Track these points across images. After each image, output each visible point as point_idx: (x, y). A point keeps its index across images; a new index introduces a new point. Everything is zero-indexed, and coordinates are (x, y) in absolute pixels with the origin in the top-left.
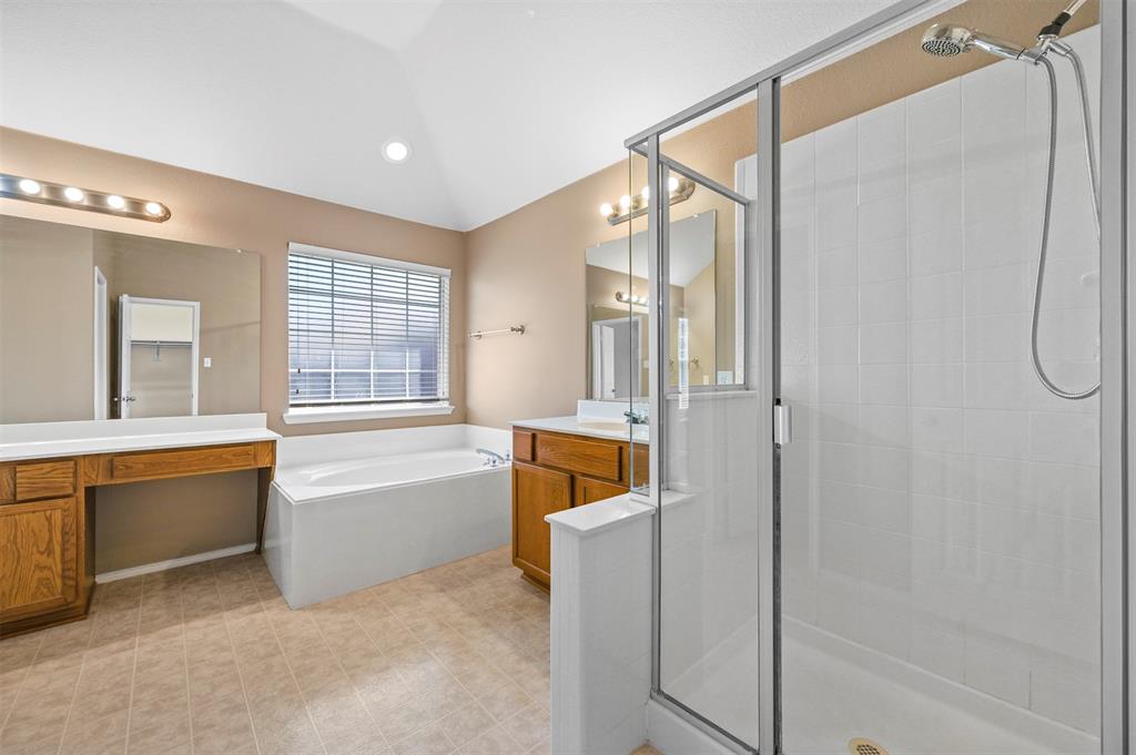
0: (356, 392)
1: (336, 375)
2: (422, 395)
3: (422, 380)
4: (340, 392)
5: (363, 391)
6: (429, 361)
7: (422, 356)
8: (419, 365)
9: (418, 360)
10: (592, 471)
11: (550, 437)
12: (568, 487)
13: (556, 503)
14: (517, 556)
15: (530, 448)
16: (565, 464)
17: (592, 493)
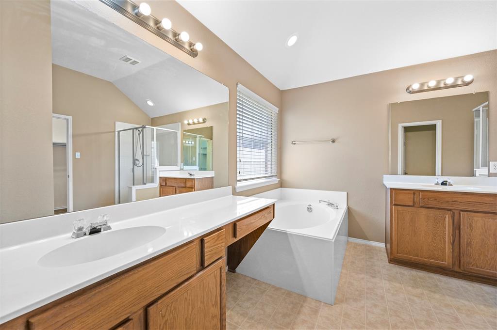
10: (475, 209)
11: (431, 194)
12: (450, 217)
13: (438, 225)
14: (397, 253)
15: (412, 199)
16: (448, 206)
17: (473, 219)
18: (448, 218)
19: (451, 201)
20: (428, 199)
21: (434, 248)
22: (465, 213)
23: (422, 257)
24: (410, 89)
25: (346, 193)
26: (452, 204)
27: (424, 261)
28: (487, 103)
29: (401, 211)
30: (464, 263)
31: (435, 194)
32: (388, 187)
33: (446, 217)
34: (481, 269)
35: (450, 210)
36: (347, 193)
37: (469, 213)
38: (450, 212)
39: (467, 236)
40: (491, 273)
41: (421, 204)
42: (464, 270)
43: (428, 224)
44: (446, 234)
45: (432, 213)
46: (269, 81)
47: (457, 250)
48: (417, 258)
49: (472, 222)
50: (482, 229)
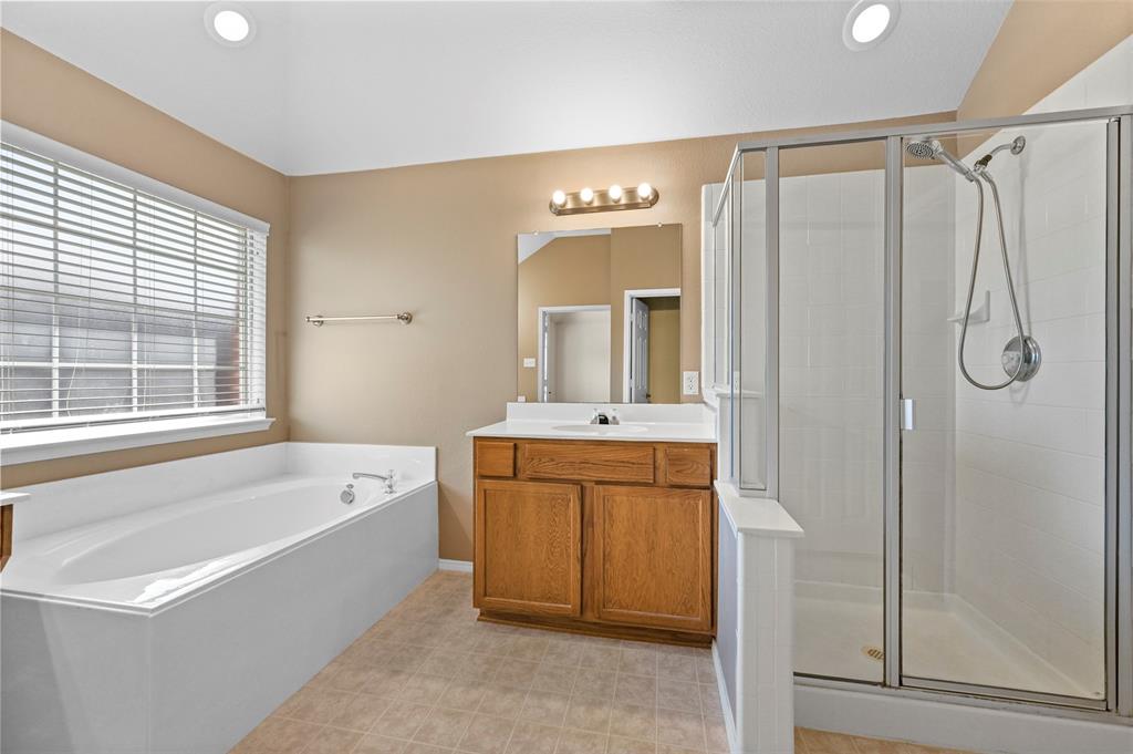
0: (104, 402)
1: (63, 371)
2: (218, 404)
3: (217, 382)
4: (71, 403)
5: (119, 401)
6: (228, 354)
7: (218, 345)
8: (214, 358)
9: (213, 350)
10: (616, 477)
11: (544, 446)
12: (577, 498)
13: (557, 519)
14: (485, 595)
15: (511, 461)
16: (572, 473)
17: (614, 501)
18: (574, 500)
19: (578, 461)
20: (540, 460)
21: (552, 574)
22: (601, 487)
23: (530, 600)
25: (433, 449)
26: (579, 468)
27: (533, 606)
29: (493, 493)
30: (598, 600)
31: (552, 446)
33: (569, 500)
34: (625, 611)
35: (576, 482)
36: (437, 450)
37: (606, 487)
38: (576, 487)
40: (641, 617)
41: (528, 473)
42: (599, 618)
43: (539, 519)
44: (570, 538)
46: (204, 136)
47: (590, 574)
48: (519, 602)
49: (612, 507)
50: (628, 520)
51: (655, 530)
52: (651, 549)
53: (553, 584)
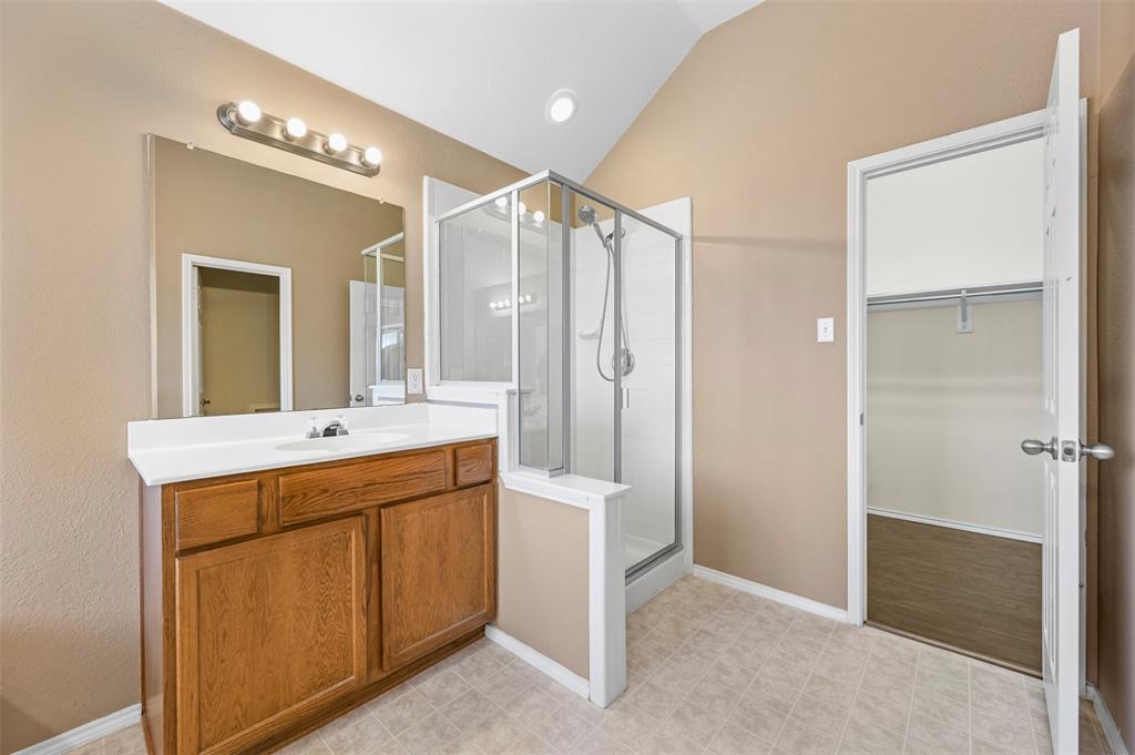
11: (310, 474)
12: (360, 533)
13: (331, 571)
15: (254, 507)
16: (354, 503)
17: (405, 521)
18: (357, 536)
19: (361, 484)
20: (305, 494)
21: (324, 650)
22: (391, 509)
24: (232, 117)
26: (364, 494)
28: (401, 235)
29: (212, 570)
30: (390, 648)
31: (323, 473)
32: (148, 483)
33: (350, 537)
34: (418, 644)
35: (358, 513)
37: (397, 507)
38: (359, 518)
39: (395, 570)
41: (285, 519)
43: (304, 580)
44: (351, 589)
45: (315, 535)
47: (375, 622)
49: (403, 530)
50: (420, 538)
51: (446, 540)
52: (443, 561)
53: (326, 662)
